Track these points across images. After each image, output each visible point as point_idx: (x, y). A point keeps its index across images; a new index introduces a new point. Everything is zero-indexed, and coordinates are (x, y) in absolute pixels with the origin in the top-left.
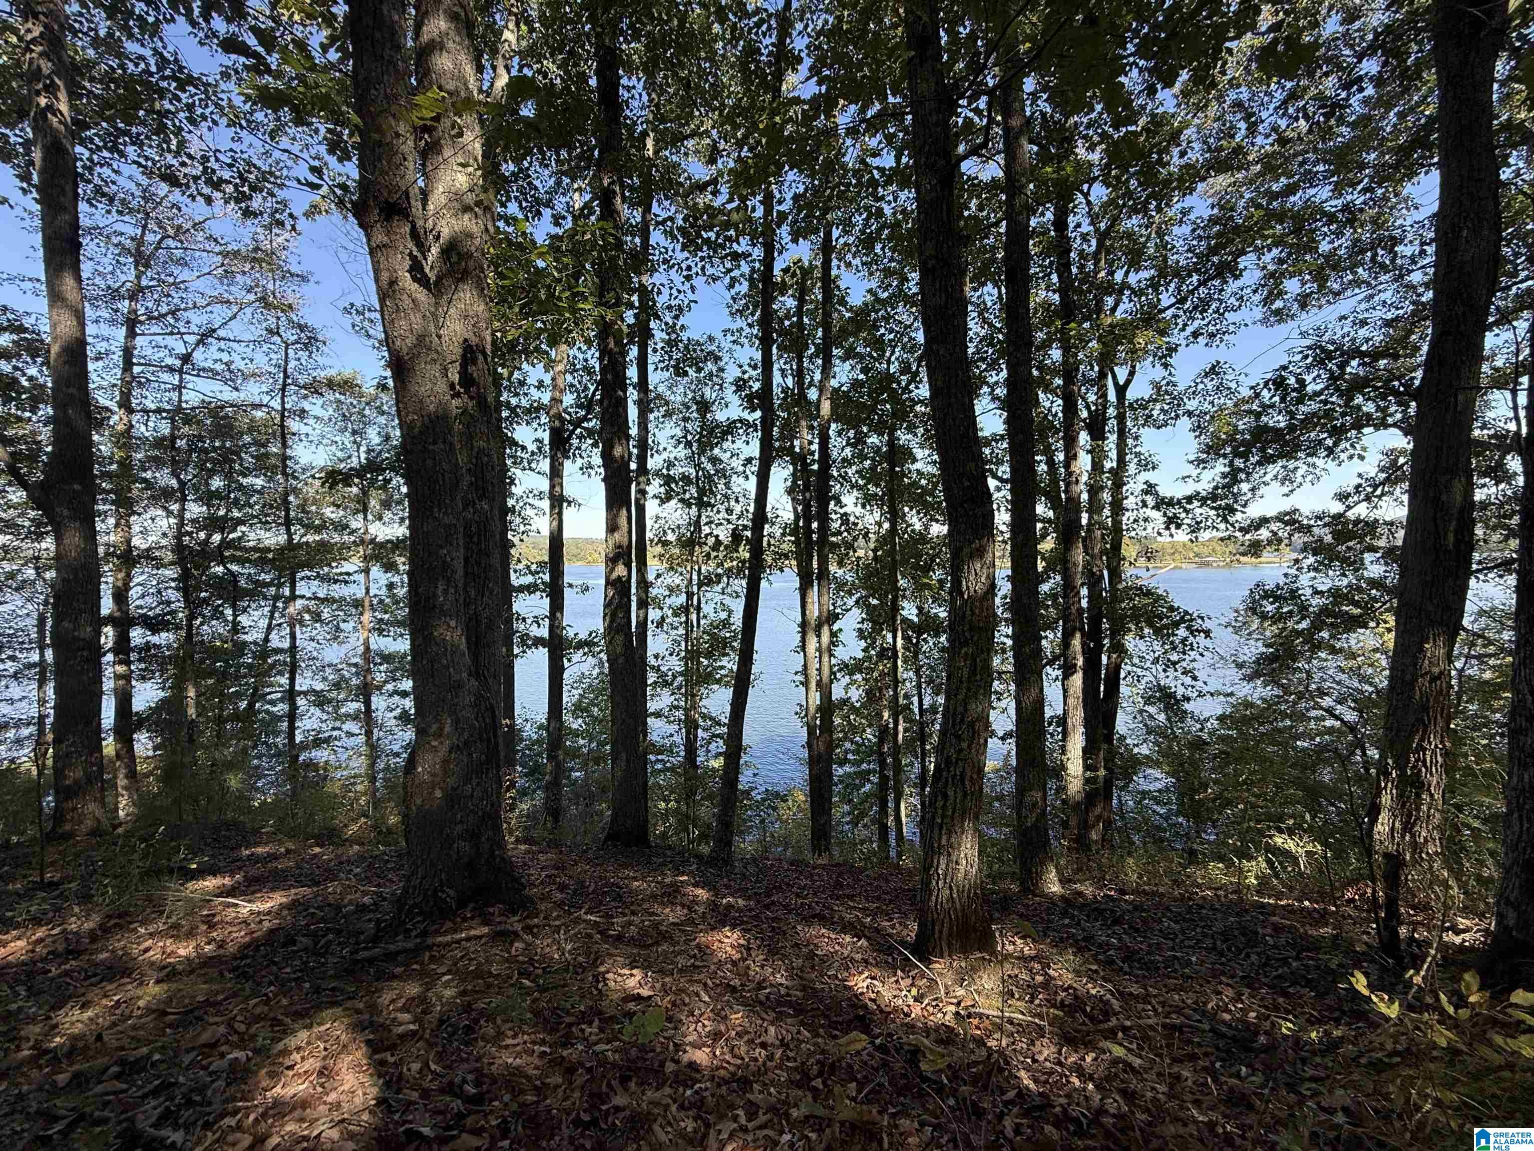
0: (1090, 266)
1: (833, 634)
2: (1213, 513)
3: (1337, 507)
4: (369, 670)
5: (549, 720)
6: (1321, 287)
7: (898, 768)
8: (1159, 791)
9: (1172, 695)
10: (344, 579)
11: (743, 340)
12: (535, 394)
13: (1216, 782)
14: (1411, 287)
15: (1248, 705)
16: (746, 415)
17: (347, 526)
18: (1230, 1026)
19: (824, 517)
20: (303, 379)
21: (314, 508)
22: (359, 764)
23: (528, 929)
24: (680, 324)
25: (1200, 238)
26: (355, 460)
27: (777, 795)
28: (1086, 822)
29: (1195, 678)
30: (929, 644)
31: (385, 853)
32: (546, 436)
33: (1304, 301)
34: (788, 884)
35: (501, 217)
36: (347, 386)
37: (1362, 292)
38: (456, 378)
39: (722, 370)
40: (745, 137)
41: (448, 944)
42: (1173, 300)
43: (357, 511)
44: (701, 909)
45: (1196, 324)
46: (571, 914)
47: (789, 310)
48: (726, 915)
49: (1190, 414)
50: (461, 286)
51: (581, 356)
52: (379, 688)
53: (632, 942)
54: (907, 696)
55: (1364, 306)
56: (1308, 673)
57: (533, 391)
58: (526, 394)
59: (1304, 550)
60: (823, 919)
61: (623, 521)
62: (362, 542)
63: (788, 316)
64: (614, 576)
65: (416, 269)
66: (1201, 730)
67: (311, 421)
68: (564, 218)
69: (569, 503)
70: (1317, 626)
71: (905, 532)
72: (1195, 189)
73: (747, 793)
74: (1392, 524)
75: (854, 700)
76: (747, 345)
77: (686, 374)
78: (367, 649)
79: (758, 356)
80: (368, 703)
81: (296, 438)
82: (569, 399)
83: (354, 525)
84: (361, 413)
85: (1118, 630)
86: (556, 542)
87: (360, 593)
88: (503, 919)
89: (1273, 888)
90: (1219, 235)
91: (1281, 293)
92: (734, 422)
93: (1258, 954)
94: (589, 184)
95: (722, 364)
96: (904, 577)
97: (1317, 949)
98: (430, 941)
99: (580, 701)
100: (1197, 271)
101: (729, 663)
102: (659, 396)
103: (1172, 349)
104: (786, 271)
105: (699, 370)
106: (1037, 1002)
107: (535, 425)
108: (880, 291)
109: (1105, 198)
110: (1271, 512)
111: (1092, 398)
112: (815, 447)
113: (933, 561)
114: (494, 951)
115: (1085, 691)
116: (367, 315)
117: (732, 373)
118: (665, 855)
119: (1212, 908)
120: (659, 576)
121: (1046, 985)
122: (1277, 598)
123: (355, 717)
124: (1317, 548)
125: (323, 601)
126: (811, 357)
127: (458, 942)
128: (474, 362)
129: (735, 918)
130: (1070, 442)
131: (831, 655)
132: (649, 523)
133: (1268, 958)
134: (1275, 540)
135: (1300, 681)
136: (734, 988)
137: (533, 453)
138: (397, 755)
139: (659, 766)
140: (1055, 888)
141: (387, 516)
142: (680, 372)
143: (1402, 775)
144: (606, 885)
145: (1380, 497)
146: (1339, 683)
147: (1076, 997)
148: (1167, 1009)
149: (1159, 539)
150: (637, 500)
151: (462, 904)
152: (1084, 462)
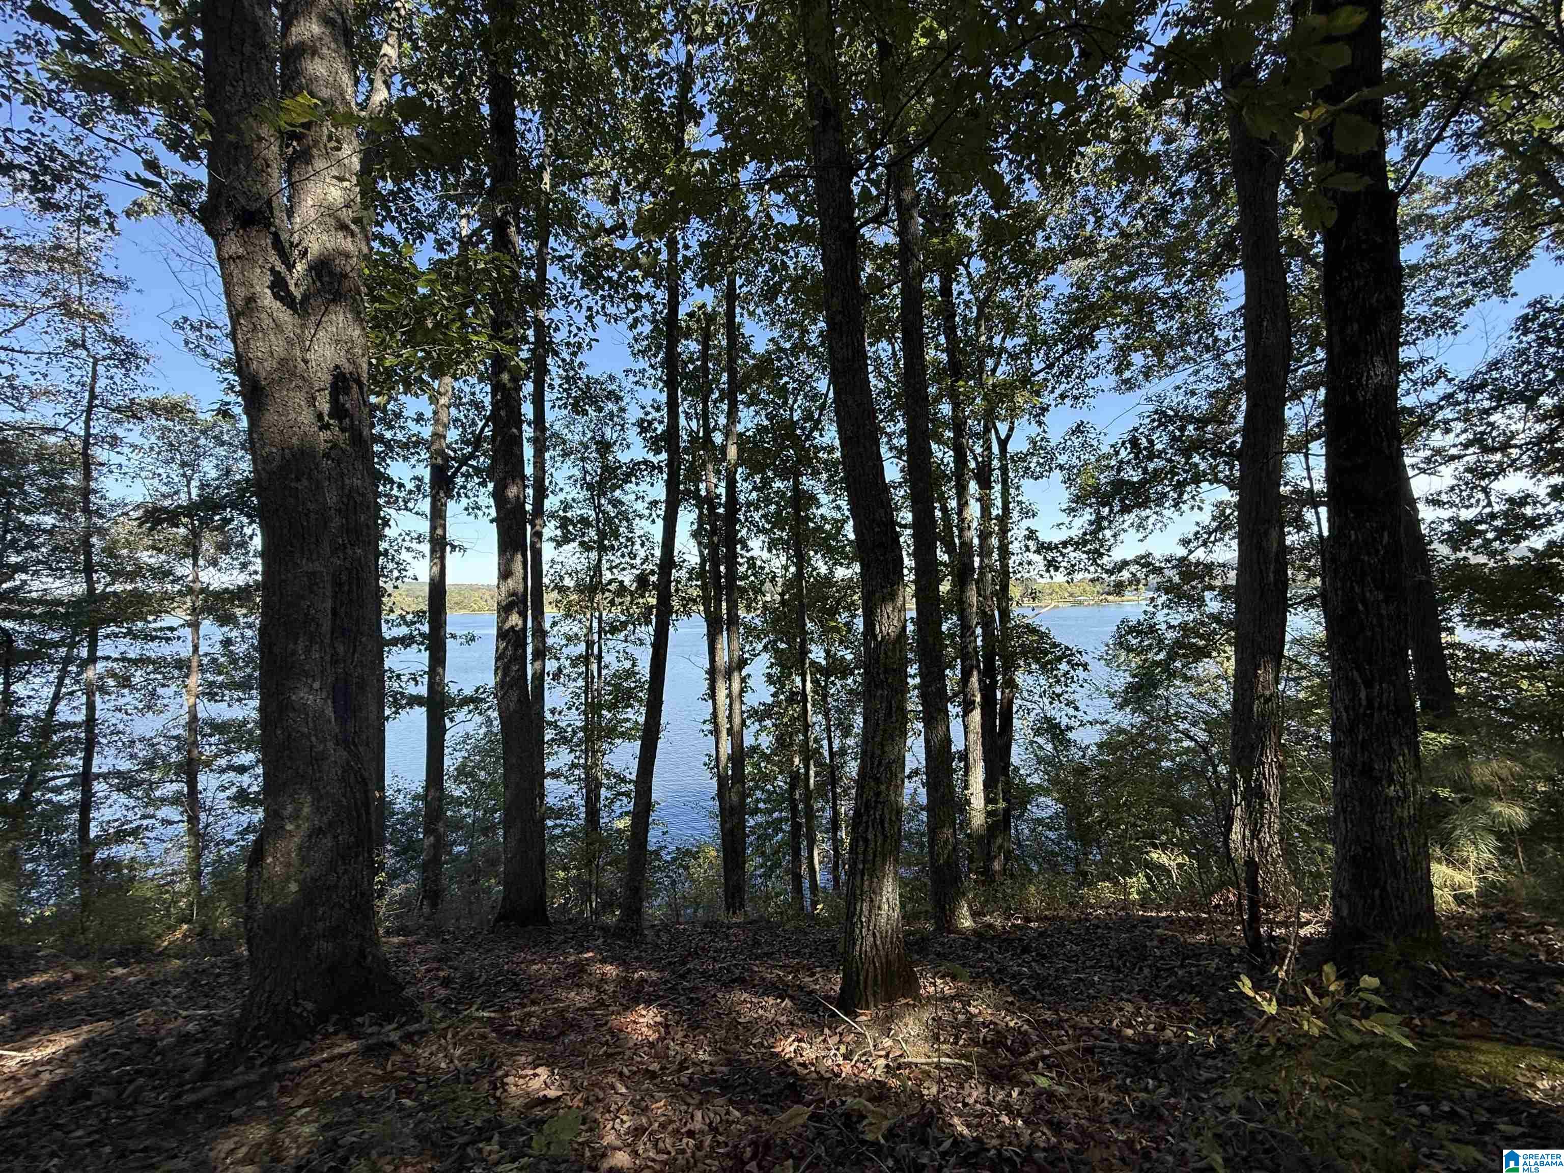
0: (972, 330)
1: (743, 680)
2: (1084, 556)
3: (1181, 552)
4: (195, 743)
5: (427, 788)
6: (1160, 361)
7: (810, 814)
8: (1050, 817)
9: (1058, 726)
10: (166, 636)
11: (645, 381)
12: (414, 428)
13: (1099, 806)
14: (1226, 365)
15: (1121, 731)
16: (651, 457)
17: (169, 573)
18: (1133, 1041)
19: (732, 560)
20: (114, 402)
21: (125, 552)
22: (179, 858)
23: (408, 1038)
24: (578, 361)
25: (1063, 313)
26: (184, 496)
27: (688, 853)
28: (989, 854)
29: (1076, 709)
30: (836, 686)
31: (213, 966)
32: (426, 473)
33: (1147, 373)
34: (703, 949)
35: (376, 237)
36: (174, 410)
37: (1191, 368)
38: (325, 407)
39: (623, 410)
40: (647, 181)
41: (305, 1069)
42: (1043, 365)
43: (186, 556)
44: (610, 988)
45: (1063, 387)
46: (459, 1013)
47: (692, 353)
48: (638, 992)
49: (1061, 467)
50: (332, 307)
51: (467, 389)
52: (208, 764)
53: (535, 1036)
54: (816, 740)
55: (1193, 379)
56: (1167, 699)
57: (410, 424)
58: (403, 428)
59: (1158, 589)
60: (743, 983)
61: (518, 567)
62: (190, 591)
63: (691, 360)
64: (507, 626)
65: (279, 286)
66: (1083, 757)
67: (126, 450)
68: (449, 244)
69: (454, 548)
70: (1172, 657)
71: (811, 576)
72: (1055, 271)
73: (656, 853)
74: (1224, 565)
75: (763, 747)
76: (649, 387)
77: (585, 413)
78: (194, 718)
79: (663, 398)
80: (192, 783)
81: (105, 470)
82: (453, 435)
83: (179, 571)
84: (194, 442)
85: (1010, 666)
86: (438, 589)
87: (185, 651)
88: (375, 1029)
89: (1153, 901)
90: (1079, 310)
91: (1130, 364)
92: (639, 463)
93: (1150, 967)
94: (478, 212)
95: (623, 404)
96: (812, 620)
97: (1198, 956)
98: (280, 1068)
99: (464, 765)
100: (1062, 341)
101: (636, 715)
102: (556, 435)
103: (1045, 409)
104: (691, 315)
105: (600, 409)
106: (961, 1042)
107: (413, 461)
108: (782, 341)
109: (983, 272)
110: (1130, 557)
111: (978, 450)
112: (722, 490)
113: (838, 603)
114: (364, 1069)
115: (983, 726)
116: (205, 331)
117: (634, 414)
118: (566, 930)
119: (1107, 927)
120: (554, 624)
121: (968, 1023)
122: (1139, 633)
123: (175, 801)
124: (1168, 588)
125: (135, 662)
126: (715, 402)
127: (317, 1065)
128: (347, 391)
129: (648, 994)
130: (962, 490)
131: (742, 702)
132: (545, 567)
133: (1159, 970)
134: (1135, 581)
135: (1161, 706)
136: (654, 1072)
137: (410, 492)
138: (231, 843)
139: (558, 831)
140: (967, 923)
141: (225, 560)
142: (577, 408)
143: (1248, 787)
144: (500, 973)
145: (1214, 543)
146: (1192, 707)
147: (998, 1032)
148: (1078, 1032)
149: (1040, 580)
150: (533, 544)
151: (322, 1017)
152: (974, 510)
